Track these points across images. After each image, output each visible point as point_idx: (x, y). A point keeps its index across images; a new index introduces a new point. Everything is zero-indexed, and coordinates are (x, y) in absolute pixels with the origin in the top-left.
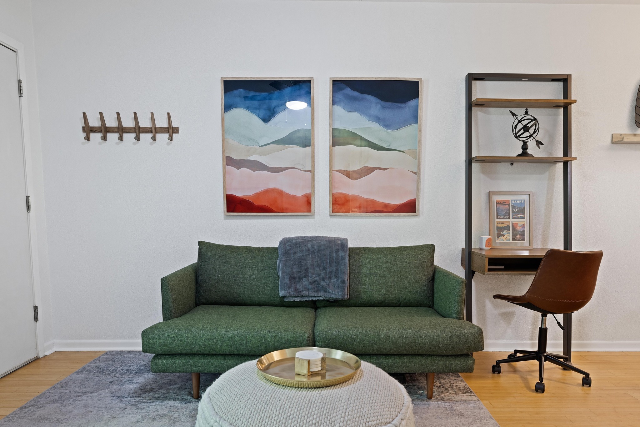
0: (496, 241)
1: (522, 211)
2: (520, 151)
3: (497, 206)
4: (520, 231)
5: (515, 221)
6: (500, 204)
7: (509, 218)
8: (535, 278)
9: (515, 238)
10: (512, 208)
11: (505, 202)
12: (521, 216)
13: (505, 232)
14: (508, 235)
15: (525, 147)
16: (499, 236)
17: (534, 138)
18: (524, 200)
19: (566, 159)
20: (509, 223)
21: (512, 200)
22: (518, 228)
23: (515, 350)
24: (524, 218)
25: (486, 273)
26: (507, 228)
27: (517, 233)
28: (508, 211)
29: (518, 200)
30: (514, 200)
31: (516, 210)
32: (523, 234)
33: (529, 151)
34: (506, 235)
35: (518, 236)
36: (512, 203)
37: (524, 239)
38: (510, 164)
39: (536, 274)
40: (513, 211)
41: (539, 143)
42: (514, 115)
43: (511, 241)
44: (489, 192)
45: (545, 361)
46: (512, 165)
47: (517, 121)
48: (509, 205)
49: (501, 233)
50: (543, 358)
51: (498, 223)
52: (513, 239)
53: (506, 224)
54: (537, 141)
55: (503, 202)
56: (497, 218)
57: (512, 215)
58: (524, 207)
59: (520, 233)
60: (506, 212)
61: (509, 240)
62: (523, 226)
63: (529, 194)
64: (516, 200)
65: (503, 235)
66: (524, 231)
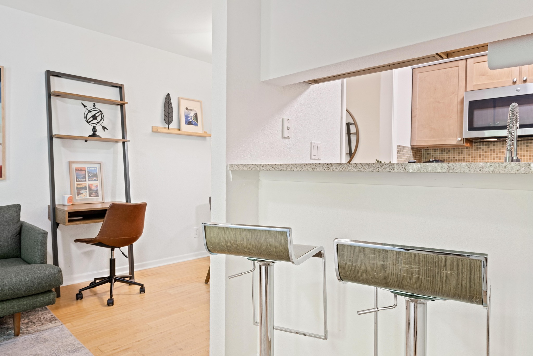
0: (77, 198)
1: (95, 175)
2: (91, 133)
3: (76, 172)
4: (95, 190)
5: (90, 183)
6: (78, 170)
7: (86, 181)
8: (103, 224)
9: (91, 195)
10: (88, 173)
11: (82, 169)
12: (95, 179)
13: (83, 191)
14: (86, 193)
15: (94, 130)
16: (78, 194)
17: (101, 125)
18: (97, 168)
19: (124, 140)
20: (86, 185)
21: (87, 168)
22: (93, 187)
23: (95, 279)
24: (97, 180)
25: (66, 224)
26: (85, 188)
27: (92, 191)
28: (85, 176)
29: (92, 168)
30: (89, 168)
31: (91, 175)
32: (97, 192)
33: (97, 133)
34: (84, 193)
35: (94, 193)
36: (88, 170)
37: (97, 196)
38: (85, 141)
39: (104, 221)
40: (89, 176)
41: (104, 128)
42: (85, 106)
43: (88, 197)
44: (69, 161)
45: (115, 282)
46: (86, 142)
47: (87, 111)
48: (85, 171)
49: (80, 192)
50: (113, 280)
51: (77, 185)
52: (90, 196)
53: (83, 185)
54: (103, 127)
55: (81, 169)
56: (77, 181)
57: (88, 179)
58: (97, 173)
59: (94, 191)
60: (83, 177)
61: (87, 197)
62: (97, 186)
63: (100, 164)
64: (91, 168)
65: (82, 194)
66: (97, 190)
